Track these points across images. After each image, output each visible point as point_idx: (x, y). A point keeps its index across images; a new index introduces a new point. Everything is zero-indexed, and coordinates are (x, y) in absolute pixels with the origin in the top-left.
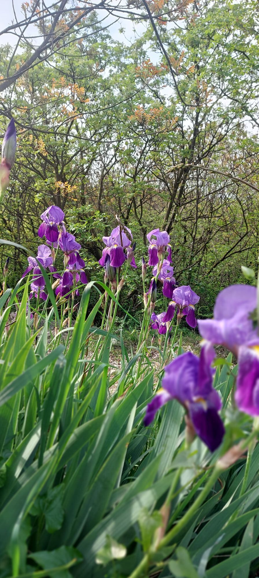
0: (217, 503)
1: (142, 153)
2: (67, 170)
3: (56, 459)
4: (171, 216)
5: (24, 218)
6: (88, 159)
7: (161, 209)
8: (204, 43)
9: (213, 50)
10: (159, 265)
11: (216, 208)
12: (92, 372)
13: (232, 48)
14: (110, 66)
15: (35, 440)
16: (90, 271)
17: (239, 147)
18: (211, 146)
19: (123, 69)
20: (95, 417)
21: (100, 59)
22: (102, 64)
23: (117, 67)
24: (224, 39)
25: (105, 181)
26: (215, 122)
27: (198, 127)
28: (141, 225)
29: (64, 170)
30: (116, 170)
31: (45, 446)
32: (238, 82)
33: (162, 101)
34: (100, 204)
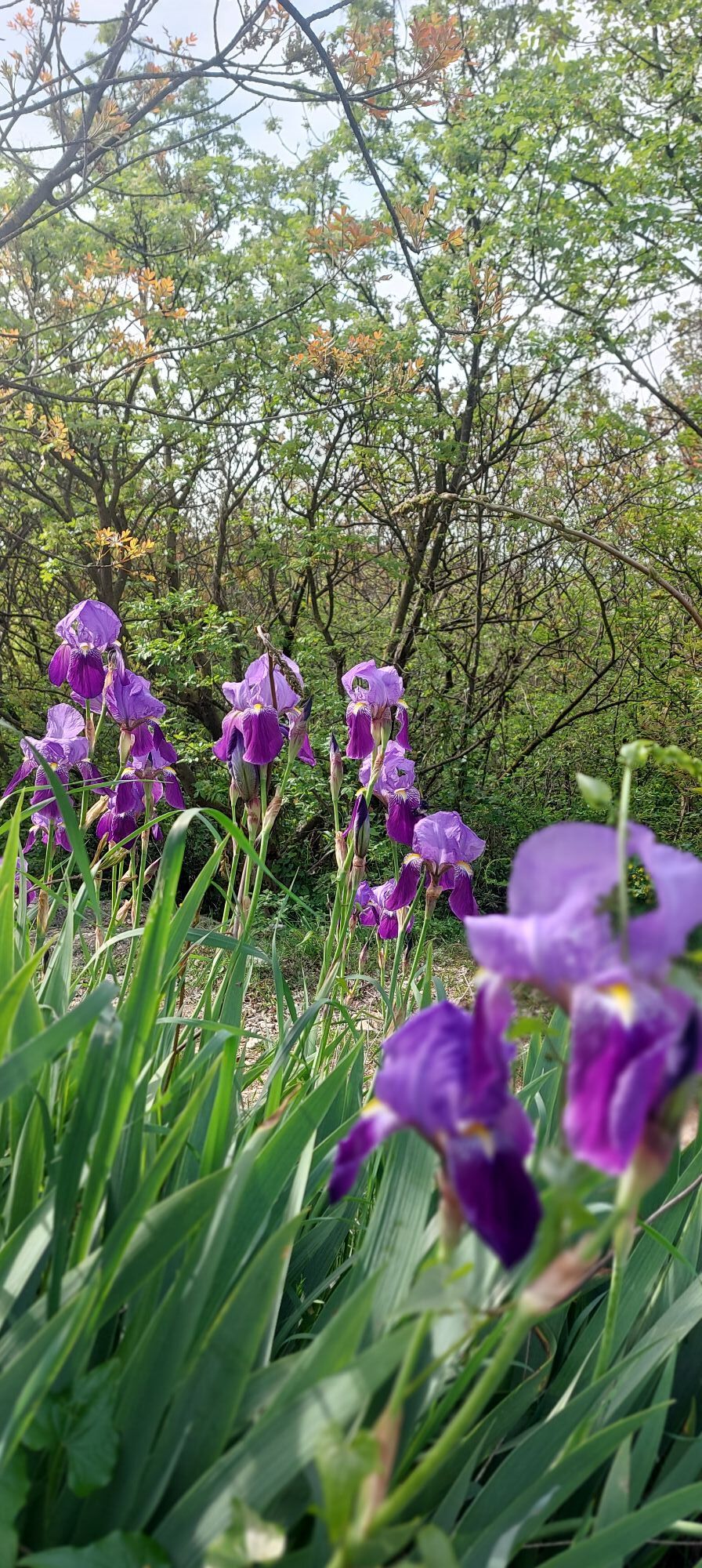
0: (535, 1399)
1: (331, 448)
2: (129, 495)
3: (95, 1293)
4: (410, 617)
5: (13, 623)
6: (186, 467)
7: (384, 599)
8: (492, 159)
9: (515, 179)
10: (375, 757)
11: (530, 595)
12: (197, 1048)
13: (566, 174)
14: (242, 219)
15: (38, 1240)
16: (194, 766)
17: (590, 435)
18: (515, 431)
19: (277, 225)
20: (202, 1177)
21: (216, 199)
22: (220, 213)
23: (260, 222)
24: (544, 150)
25: (232, 523)
26: (523, 369)
27: (480, 382)
28: (331, 642)
29: (121, 497)
30: (260, 495)
31: (66, 1259)
32: (582, 262)
33: (382, 311)
34: (218, 586)
